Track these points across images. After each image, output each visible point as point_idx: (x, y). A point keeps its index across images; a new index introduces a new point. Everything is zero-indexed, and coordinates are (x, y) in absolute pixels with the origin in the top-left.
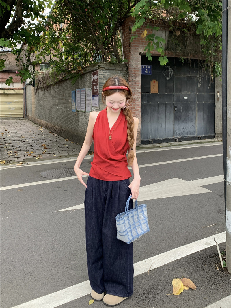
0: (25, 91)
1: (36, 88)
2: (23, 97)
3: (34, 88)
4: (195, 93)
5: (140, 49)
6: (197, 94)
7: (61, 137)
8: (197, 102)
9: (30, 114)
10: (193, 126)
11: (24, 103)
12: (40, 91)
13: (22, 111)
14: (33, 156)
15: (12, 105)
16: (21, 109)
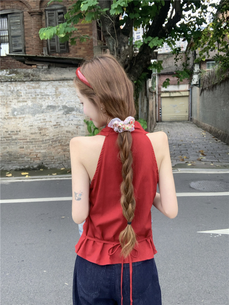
0: (191, 92)
2: (189, 99)
3: (200, 89)
9: (195, 117)
11: (189, 105)
12: (205, 92)
13: (187, 114)
14: (186, 162)
15: (177, 108)
16: (186, 112)
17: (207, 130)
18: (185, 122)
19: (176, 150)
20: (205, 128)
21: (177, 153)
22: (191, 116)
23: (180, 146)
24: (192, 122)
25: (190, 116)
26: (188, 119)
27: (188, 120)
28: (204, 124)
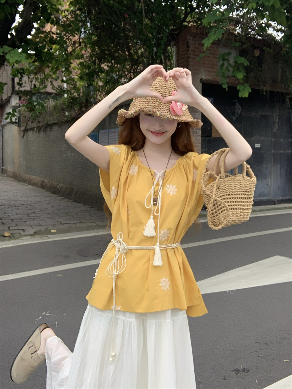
1: (23, 128)
3: (20, 129)
4: (271, 138)
5: (201, 74)
6: (273, 140)
7: (71, 200)
8: (273, 151)
9: (10, 168)
10: (267, 184)
12: (31, 133)
17: (36, 185)
20: (33, 182)
21: (25, 218)
22: (3, 166)
24: (5, 174)
28: (30, 177)
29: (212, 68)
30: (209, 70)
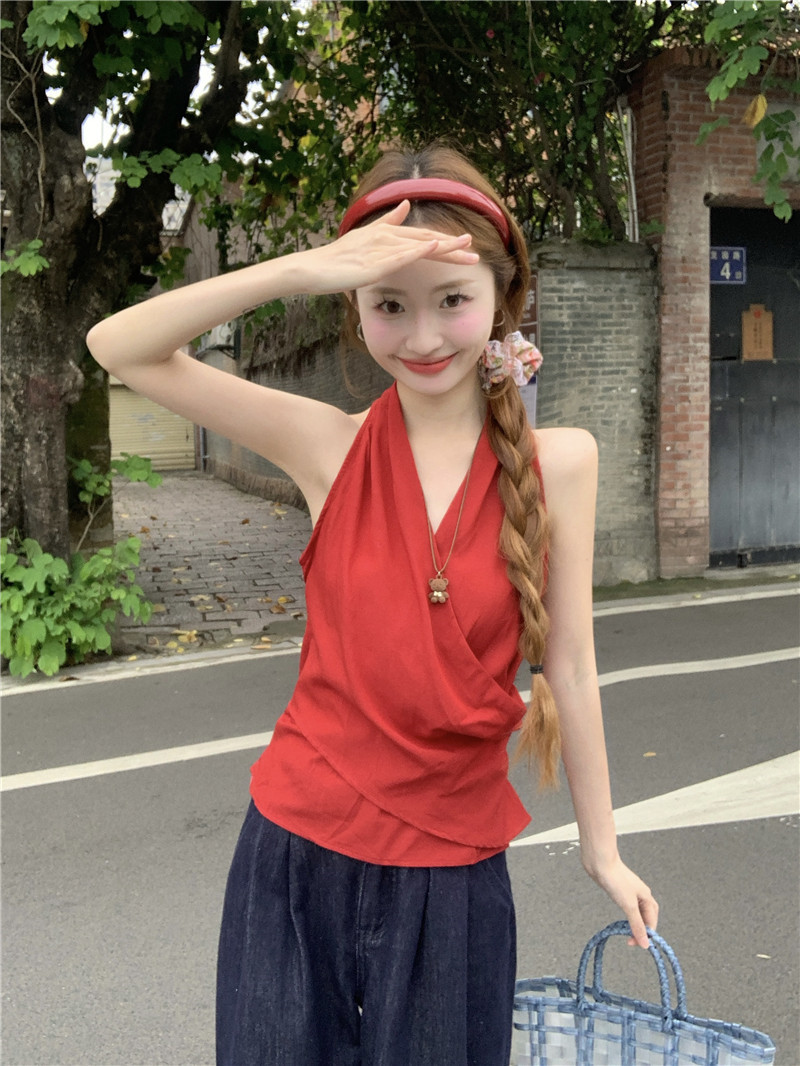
1: (245, 362)
3: (239, 363)
5: (706, 182)
9: (221, 458)
12: (263, 378)
13: (191, 446)
14: (293, 614)
15: (154, 425)
16: (187, 437)
17: (284, 500)
18: (187, 474)
19: (235, 578)
20: (275, 492)
21: (245, 589)
22: (205, 453)
23: (234, 562)
24: (210, 473)
25: (202, 453)
26: (196, 464)
27: (196, 469)
28: (267, 481)
29: (736, 161)
30: (730, 167)
